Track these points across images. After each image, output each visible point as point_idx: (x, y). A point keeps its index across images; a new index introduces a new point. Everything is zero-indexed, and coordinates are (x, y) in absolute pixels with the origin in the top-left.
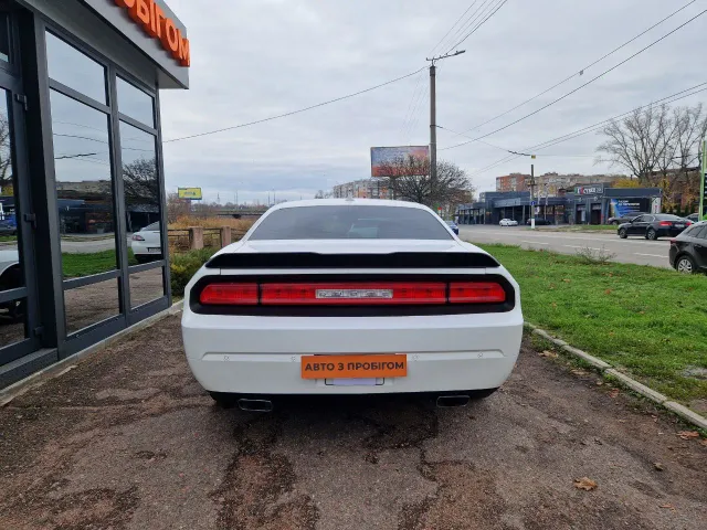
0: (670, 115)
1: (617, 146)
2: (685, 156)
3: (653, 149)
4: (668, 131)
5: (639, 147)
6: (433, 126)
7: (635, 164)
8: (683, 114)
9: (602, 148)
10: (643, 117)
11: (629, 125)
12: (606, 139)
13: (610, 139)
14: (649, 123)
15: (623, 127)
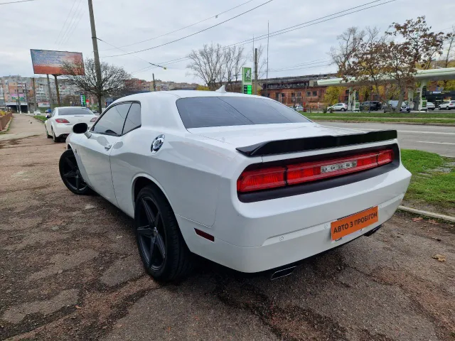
0: (221, 52)
1: (197, 66)
2: (230, 74)
3: (214, 70)
4: (221, 60)
5: (208, 67)
6: (94, 38)
7: (206, 77)
8: (227, 51)
9: (189, 67)
10: (208, 50)
11: (202, 54)
12: (191, 61)
13: (193, 61)
14: (211, 54)
15: (199, 56)
